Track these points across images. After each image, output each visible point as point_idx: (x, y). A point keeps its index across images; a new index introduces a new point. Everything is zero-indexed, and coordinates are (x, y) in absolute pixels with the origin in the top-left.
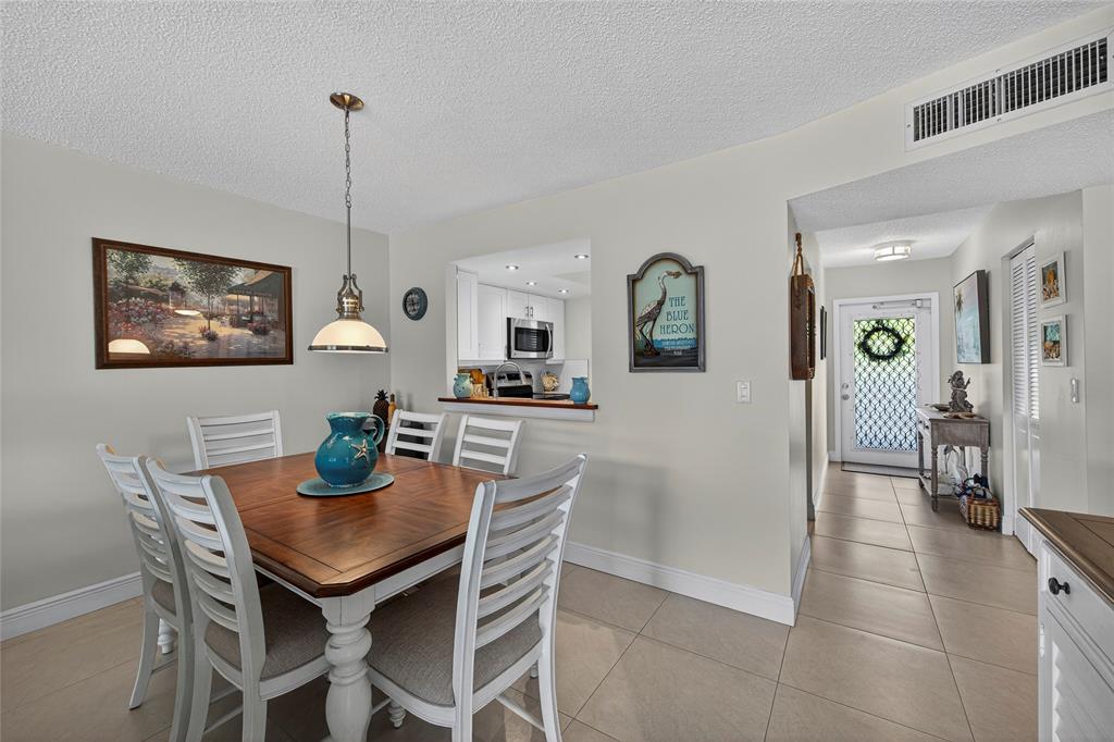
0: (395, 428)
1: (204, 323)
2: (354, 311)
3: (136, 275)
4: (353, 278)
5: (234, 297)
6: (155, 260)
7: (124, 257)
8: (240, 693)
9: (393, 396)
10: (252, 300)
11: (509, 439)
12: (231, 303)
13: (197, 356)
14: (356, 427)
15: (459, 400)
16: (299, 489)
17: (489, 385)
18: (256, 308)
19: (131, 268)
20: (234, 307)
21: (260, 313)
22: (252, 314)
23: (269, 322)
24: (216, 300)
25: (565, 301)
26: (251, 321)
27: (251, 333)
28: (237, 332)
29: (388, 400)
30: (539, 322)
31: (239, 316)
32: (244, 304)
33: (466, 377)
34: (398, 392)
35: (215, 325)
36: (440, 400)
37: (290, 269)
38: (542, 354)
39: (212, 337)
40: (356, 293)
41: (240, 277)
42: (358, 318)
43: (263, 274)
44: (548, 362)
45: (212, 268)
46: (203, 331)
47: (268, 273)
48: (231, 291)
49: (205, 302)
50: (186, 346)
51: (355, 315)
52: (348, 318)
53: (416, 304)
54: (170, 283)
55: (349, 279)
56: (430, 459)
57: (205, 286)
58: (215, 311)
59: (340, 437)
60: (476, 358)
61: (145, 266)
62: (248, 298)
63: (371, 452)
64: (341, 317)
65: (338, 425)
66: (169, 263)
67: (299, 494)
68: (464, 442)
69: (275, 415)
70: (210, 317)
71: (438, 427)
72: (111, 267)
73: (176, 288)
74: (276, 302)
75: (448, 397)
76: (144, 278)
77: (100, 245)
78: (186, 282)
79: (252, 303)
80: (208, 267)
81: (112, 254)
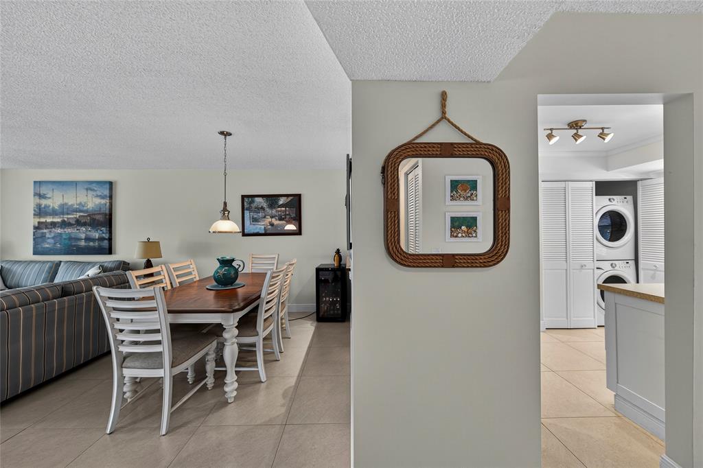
1: (270, 220)
3: (252, 205)
5: (280, 209)
6: (257, 200)
7: (248, 200)
12: (279, 211)
16: (207, 287)
18: (287, 213)
19: (250, 203)
20: (280, 213)
21: (289, 214)
22: (285, 215)
23: (292, 217)
24: (274, 211)
26: (285, 218)
28: (280, 222)
31: (281, 216)
32: (283, 212)
35: (274, 221)
37: (300, 195)
39: (272, 225)
41: (282, 201)
43: (290, 198)
46: (270, 222)
47: (291, 198)
48: (278, 207)
49: (271, 212)
50: (265, 229)
54: (260, 206)
55: (225, 203)
57: (272, 206)
58: (274, 215)
61: (253, 202)
62: (284, 209)
66: (261, 200)
67: (207, 289)
70: (272, 217)
72: (245, 204)
73: (262, 208)
74: (295, 209)
76: (254, 205)
77: (243, 197)
78: (265, 205)
79: (286, 211)
80: (272, 199)
81: (246, 200)
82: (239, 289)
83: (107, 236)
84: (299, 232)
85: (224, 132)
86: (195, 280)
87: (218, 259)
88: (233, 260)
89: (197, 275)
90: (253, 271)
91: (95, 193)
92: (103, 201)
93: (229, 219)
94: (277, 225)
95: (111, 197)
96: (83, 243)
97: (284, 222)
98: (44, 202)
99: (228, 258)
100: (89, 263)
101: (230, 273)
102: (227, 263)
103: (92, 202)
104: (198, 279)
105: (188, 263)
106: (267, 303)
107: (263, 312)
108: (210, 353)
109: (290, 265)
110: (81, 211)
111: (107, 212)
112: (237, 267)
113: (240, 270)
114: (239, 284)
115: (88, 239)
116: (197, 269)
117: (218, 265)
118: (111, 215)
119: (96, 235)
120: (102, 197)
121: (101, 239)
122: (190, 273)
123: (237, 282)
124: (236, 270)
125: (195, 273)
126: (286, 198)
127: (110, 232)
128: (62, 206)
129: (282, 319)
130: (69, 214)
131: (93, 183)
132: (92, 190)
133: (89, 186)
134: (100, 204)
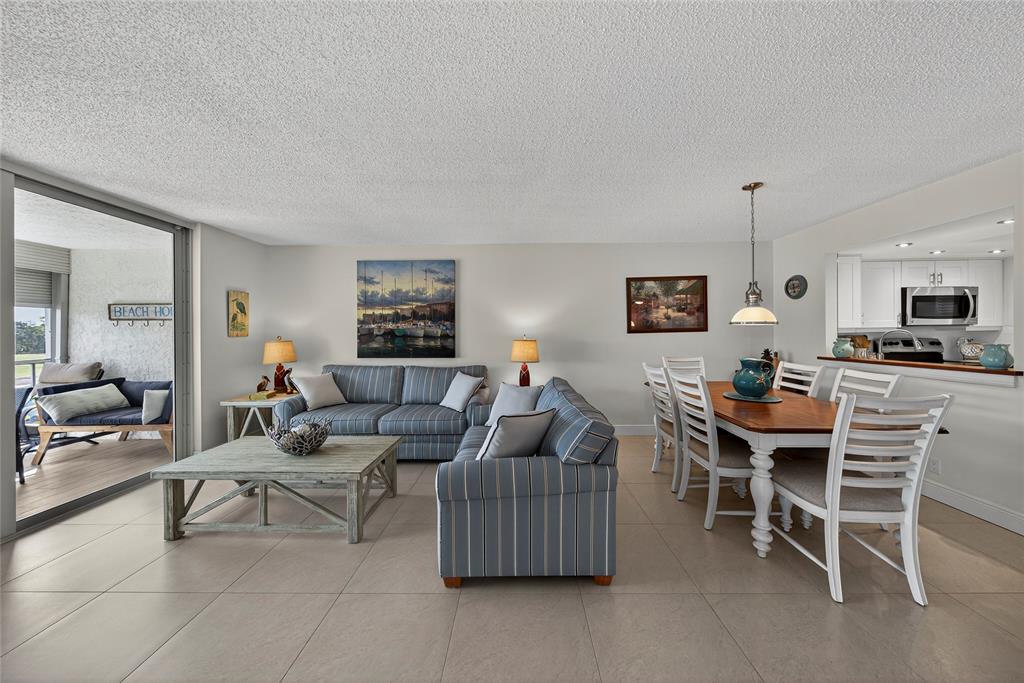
0: (779, 373)
1: (665, 311)
2: (756, 302)
3: (640, 291)
4: (756, 284)
5: (678, 296)
6: (648, 284)
7: (635, 284)
8: (708, 471)
9: (776, 354)
11: (886, 387)
12: (677, 299)
13: (662, 327)
14: (756, 366)
15: (837, 359)
16: (724, 395)
17: (876, 350)
18: (689, 301)
19: (638, 288)
20: (679, 302)
21: (691, 304)
22: (686, 304)
23: (695, 308)
24: (671, 299)
25: (1003, 261)
26: (686, 308)
27: (686, 314)
28: (680, 314)
29: (772, 356)
30: (955, 288)
31: (680, 306)
32: (683, 300)
33: (847, 342)
34: (781, 352)
35: (670, 311)
36: (818, 358)
37: (706, 277)
38: (959, 321)
39: (668, 318)
40: (757, 291)
41: (681, 285)
42: (758, 305)
43: (693, 282)
44: (968, 329)
45: (668, 283)
46: (665, 315)
47: (695, 281)
48: (676, 294)
49: (666, 300)
50: (658, 323)
51: (756, 304)
52: (753, 306)
53: (797, 287)
54: (652, 293)
55: (753, 284)
56: (809, 395)
57: (667, 293)
58: (670, 305)
59: (747, 371)
60: (860, 326)
61: (642, 286)
62: (684, 296)
63: (767, 382)
64: (748, 306)
65: (746, 364)
66: (651, 283)
67: (724, 397)
68: (840, 386)
69: (701, 359)
70: (668, 307)
71: (816, 375)
72: (632, 289)
73: (655, 295)
74: (698, 296)
75: (828, 356)
76: (643, 292)
77: (629, 281)
78: (658, 292)
79: (687, 298)
81: (633, 284)
83: (451, 333)
84: (704, 328)
91: (436, 276)
92: (443, 287)
94: (675, 318)
95: (452, 280)
98: (371, 289)
103: (432, 288)
110: (417, 300)
111: (451, 300)
118: (453, 304)
119: (439, 332)
120: (442, 281)
126: (687, 281)
127: (453, 327)
128: (394, 293)
130: (405, 304)
131: (433, 262)
132: (433, 272)
133: (429, 267)
134: (443, 290)
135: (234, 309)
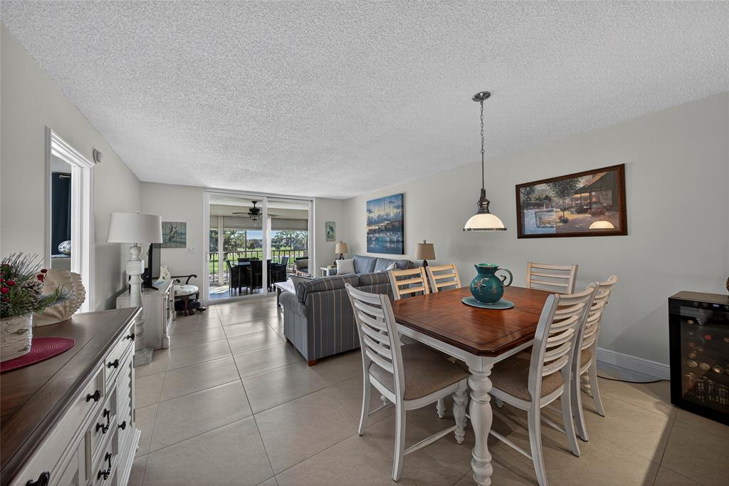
1: (561, 213)
3: (530, 196)
5: (579, 196)
6: (538, 187)
7: (525, 190)
10: (590, 196)
12: (577, 199)
18: (594, 200)
19: (529, 193)
20: (579, 202)
21: (598, 202)
22: (590, 204)
23: (604, 207)
24: (568, 201)
26: (590, 209)
27: (590, 216)
28: (581, 216)
31: (582, 207)
32: (585, 199)
35: (567, 215)
37: (622, 166)
39: (565, 221)
41: (582, 183)
43: (600, 175)
46: (560, 218)
47: (604, 174)
48: (576, 193)
49: (561, 202)
50: (551, 227)
54: (544, 196)
57: (562, 194)
58: (567, 207)
61: (533, 191)
62: (587, 194)
66: (543, 186)
70: (564, 210)
72: (521, 195)
73: (547, 198)
74: (611, 193)
76: (533, 197)
77: (518, 187)
78: (552, 194)
79: (590, 197)
80: (564, 183)
81: (522, 190)
82: (504, 312)
83: (400, 239)
84: (622, 230)
85: (479, 94)
86: (457, 287)
87: (475, 266)
88: (496, 269)
89: (459, 281)
90: (534, 286)
91: (393, 204)
92: (398, 211)
93: (488, 212)
94: (575, 221)
95: (403, 206)
96: (388, 245)
97: (588, 215)
98: (371, 215)
99: (489, 265)
100: (390, 260)
101: (491, 287)
102: (487, 272)
103: (392, 212)
104: (459, 286)
105: (450, 267)
106: (548, 350)
107: (540, 364)
108: (457, 393)
109: (601, 286)
110: (387, 220)
111: (401, 219)
112: (502, 279)
113: (506, 283)
114: (505, 304)
115: (391, 242)
116: (459, 275)
117: (476, 273)
118: (403, 221)
119: (395, 238)
120: (398, 207)
121: (398, 242)
122: (451, 279)
123: (502, 300)
124: (500, 283)
125: (457, 279)
126: (591, 176)
127: (403, 237)
128: (379, 217)
129: (583, 382)
130: (381, 223)
131: (392, 196)
132: (393, 202)
133: (390, 199)
134: (397, 213)
135: (329, 230)
